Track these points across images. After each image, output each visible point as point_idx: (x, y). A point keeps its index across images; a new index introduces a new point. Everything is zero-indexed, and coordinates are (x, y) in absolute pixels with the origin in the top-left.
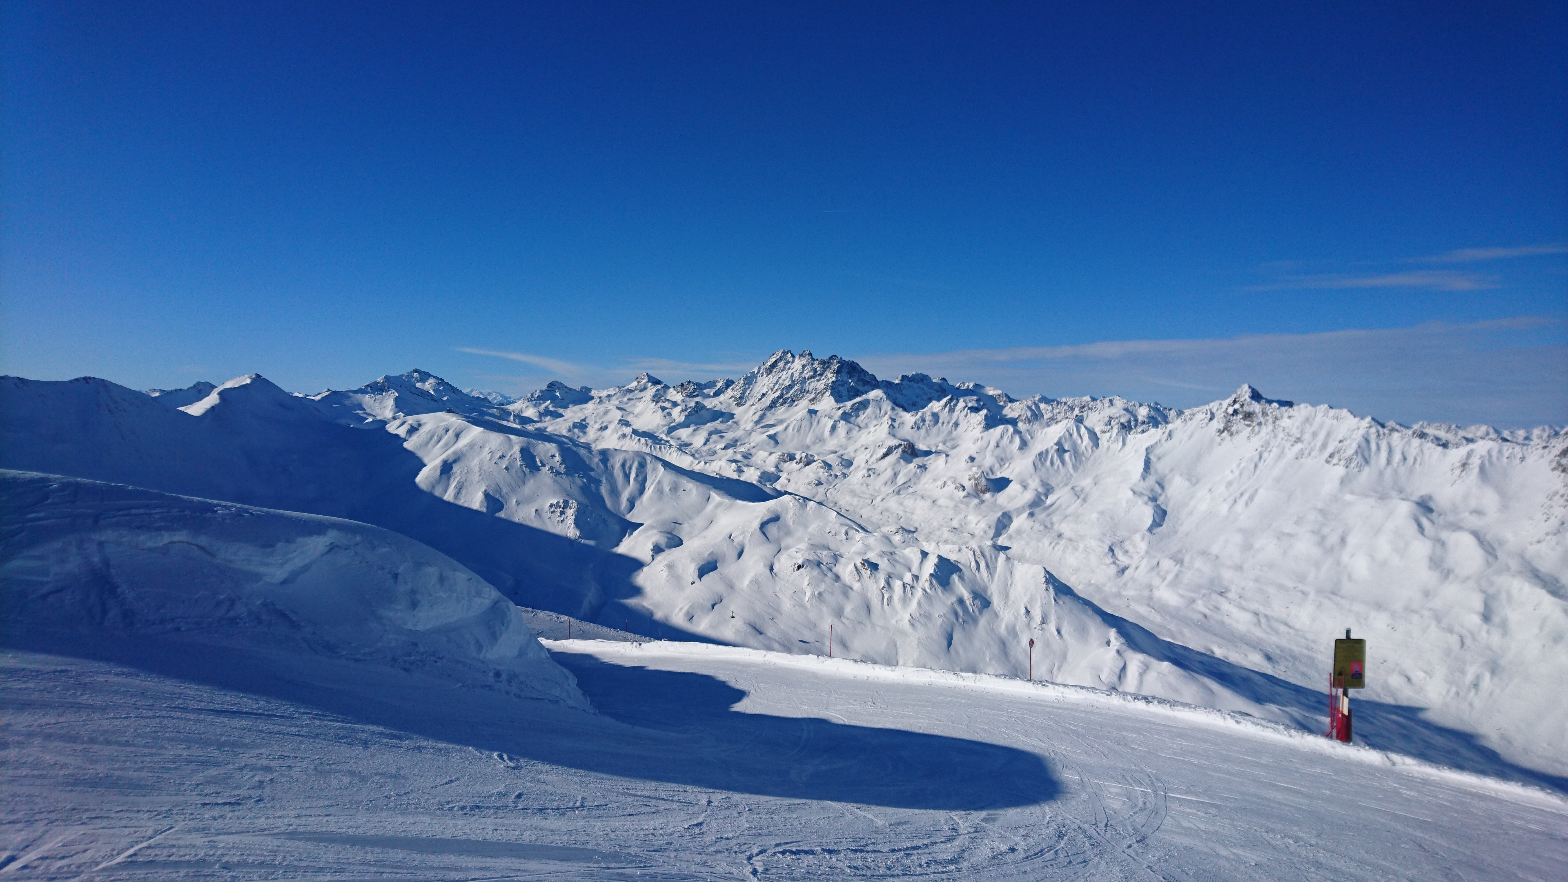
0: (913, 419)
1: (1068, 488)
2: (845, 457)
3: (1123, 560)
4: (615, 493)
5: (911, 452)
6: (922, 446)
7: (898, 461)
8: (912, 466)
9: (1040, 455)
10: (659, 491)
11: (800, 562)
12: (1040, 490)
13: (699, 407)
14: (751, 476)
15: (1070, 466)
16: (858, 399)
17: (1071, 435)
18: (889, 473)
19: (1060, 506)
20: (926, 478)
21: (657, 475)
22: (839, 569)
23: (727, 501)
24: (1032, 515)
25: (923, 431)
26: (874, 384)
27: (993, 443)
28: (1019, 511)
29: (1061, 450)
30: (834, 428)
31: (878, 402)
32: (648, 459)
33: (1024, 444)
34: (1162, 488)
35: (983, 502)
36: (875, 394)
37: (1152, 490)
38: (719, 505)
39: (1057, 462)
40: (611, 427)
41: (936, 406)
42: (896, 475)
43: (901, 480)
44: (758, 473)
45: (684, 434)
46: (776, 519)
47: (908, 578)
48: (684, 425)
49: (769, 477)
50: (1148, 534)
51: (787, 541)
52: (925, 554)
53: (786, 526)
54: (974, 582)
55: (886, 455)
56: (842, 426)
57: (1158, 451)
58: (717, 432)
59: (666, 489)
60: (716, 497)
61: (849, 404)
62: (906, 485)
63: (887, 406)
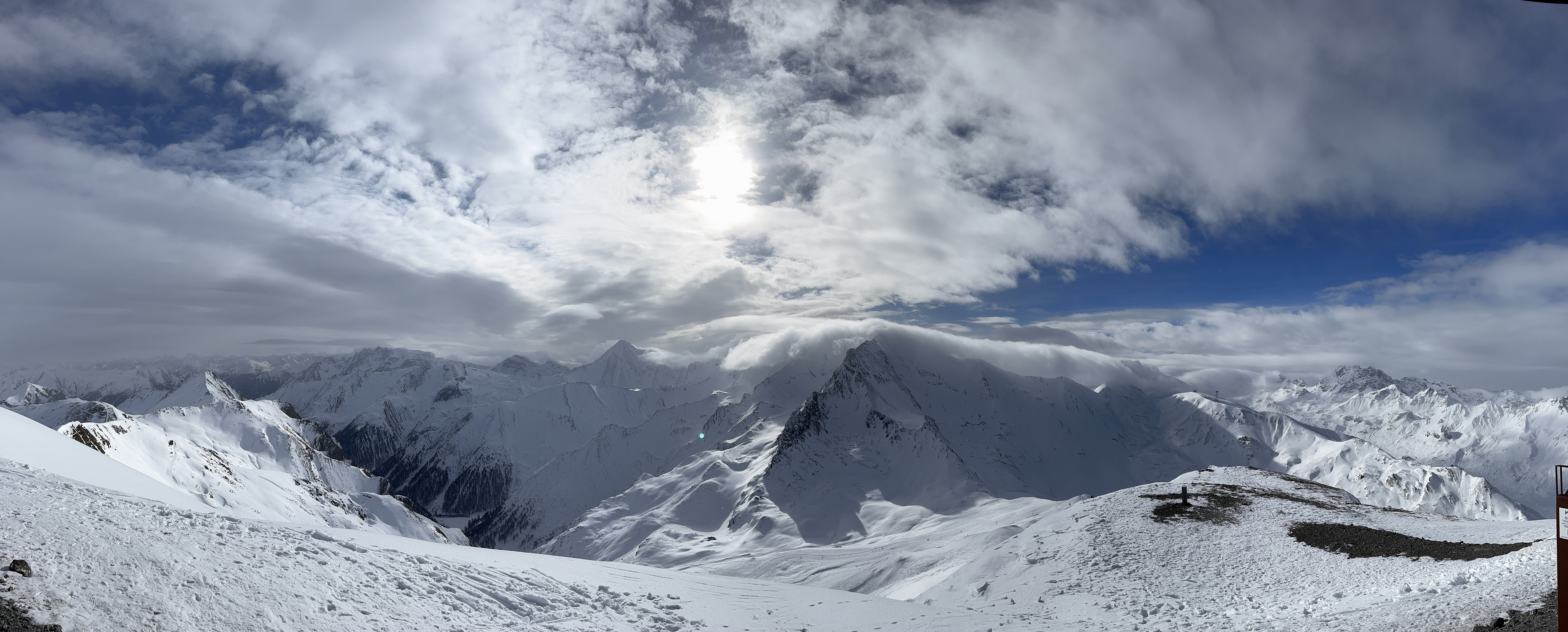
0: (1412, 400)
1: (1490, 436)
2: (1379, 419)
3: (1519, 474)
4: (1269, 434)
5: (1411, 417)
6: (1416, 414)
7: (1405, 422)
8: (1412, 424)
9: (1476, 419)
10: (1289, 434)
11: (1362, 474)
12: (1477, 437)
13: (1305, 392)
14: (1332, 427)
15: (1490, 425)
16: (1384, 389)
17: (1490, 409)
18: (1401, 427)
19: (1487, 446)
20: (1420, 431)
21: (1289, 426)
22: (1381, 478)
23: (1323, 440)
24: (1473, 450)
25: (1417, 406)
26: (1391, 382)
27: (1452, 413)
28: (1467, 448)
29: (1485, 417)
30: (1372, 404)
31: (1394, 390)
32: (1284, 417)
33: (1467, 415)
34: (1535, 436)
35: (1449, 443)
36: (1392, 387)
37: (1530, 437)
38: (1319, 442)
39: (1484, 423)
40: (1263, 401)
41: (1422, 393)
42: (1404, 429)
43: (1407, 431)
44: (1335, 426)
45: (1298, 405)
46: (1349, 450)
47: (1417, 485)
48: (1298, 400)
49: (1342, 428)
50: (1530, 460)
51: (1355, 463)
52: (1425, 472)
53: (1354, 455)
54: (1450, 487)
55: (1399, 418)
56: (1376, 404)
57: (1532, 417)
58: (1313, 404)
59: (1293, 432)
60: (1318, 439)
61: (1379, 391)
62: (1410, 435)
63: (1398, 393)
